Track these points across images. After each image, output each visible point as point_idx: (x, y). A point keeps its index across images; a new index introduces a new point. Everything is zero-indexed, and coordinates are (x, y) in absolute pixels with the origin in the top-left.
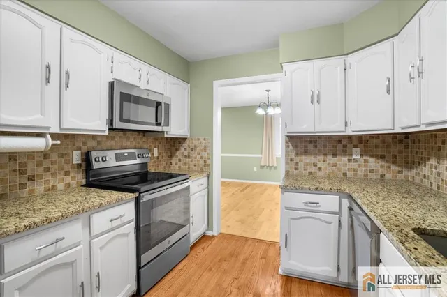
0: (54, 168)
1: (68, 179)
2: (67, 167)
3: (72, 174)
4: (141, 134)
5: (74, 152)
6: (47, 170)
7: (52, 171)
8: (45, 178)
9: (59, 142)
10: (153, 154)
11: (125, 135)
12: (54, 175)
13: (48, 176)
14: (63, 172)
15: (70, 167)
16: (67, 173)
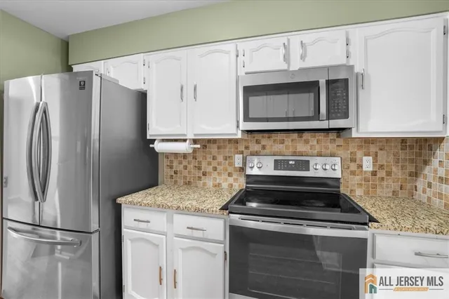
0: (220, 168)
1: (231, 180)
2: (230, 169)
3: (235, 176)
4: (332, 135)
5: (236, 156)
6: (215, 169)
7: (218, 170)
8: (213, 176)
9: (199, 146)
10: (360, 166)
11: (301, 137)
12: (219, 174)
13: (215, 174)
14: (227, 174)
15: (233, 169)
16: (230, 175)
